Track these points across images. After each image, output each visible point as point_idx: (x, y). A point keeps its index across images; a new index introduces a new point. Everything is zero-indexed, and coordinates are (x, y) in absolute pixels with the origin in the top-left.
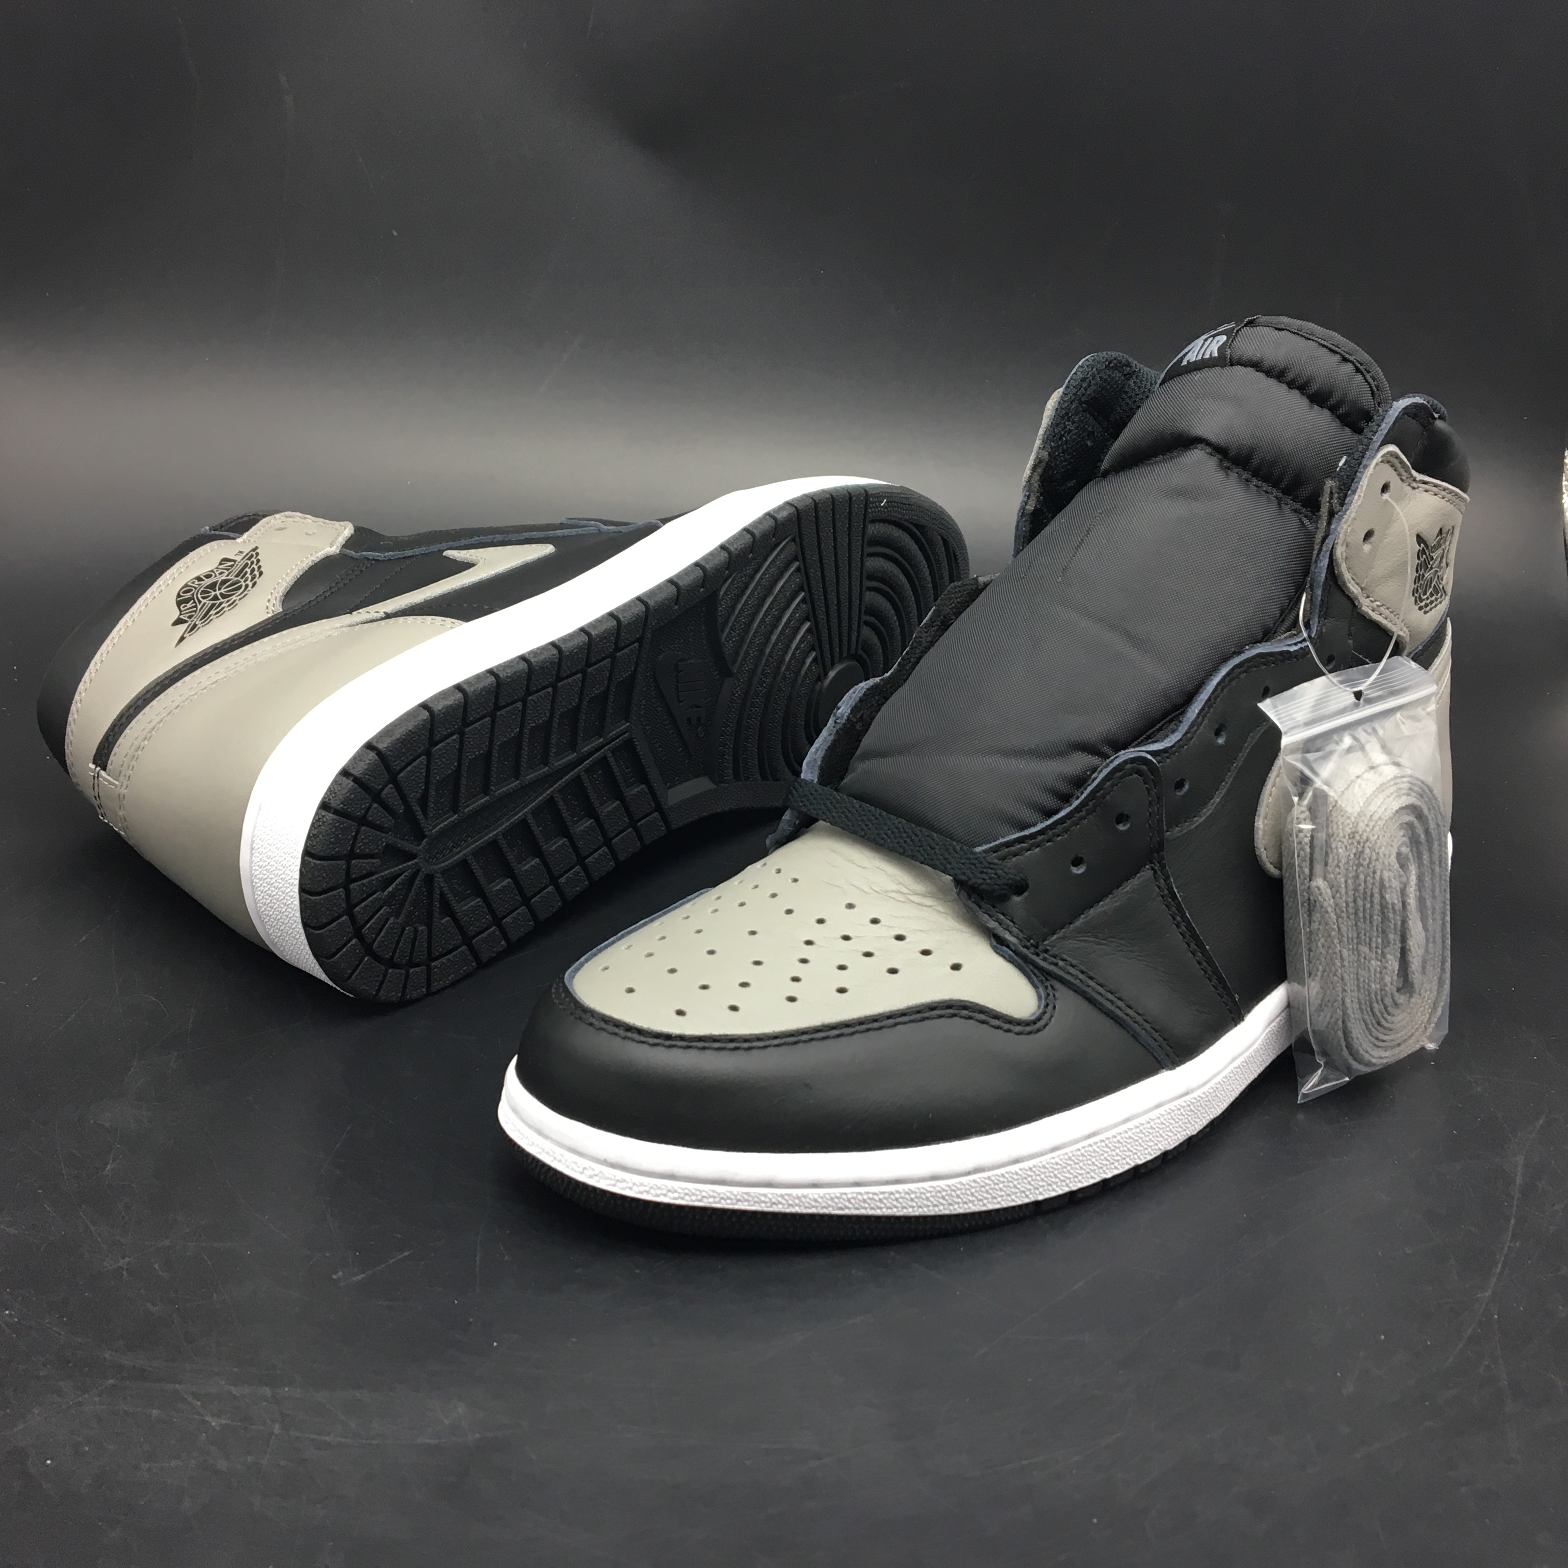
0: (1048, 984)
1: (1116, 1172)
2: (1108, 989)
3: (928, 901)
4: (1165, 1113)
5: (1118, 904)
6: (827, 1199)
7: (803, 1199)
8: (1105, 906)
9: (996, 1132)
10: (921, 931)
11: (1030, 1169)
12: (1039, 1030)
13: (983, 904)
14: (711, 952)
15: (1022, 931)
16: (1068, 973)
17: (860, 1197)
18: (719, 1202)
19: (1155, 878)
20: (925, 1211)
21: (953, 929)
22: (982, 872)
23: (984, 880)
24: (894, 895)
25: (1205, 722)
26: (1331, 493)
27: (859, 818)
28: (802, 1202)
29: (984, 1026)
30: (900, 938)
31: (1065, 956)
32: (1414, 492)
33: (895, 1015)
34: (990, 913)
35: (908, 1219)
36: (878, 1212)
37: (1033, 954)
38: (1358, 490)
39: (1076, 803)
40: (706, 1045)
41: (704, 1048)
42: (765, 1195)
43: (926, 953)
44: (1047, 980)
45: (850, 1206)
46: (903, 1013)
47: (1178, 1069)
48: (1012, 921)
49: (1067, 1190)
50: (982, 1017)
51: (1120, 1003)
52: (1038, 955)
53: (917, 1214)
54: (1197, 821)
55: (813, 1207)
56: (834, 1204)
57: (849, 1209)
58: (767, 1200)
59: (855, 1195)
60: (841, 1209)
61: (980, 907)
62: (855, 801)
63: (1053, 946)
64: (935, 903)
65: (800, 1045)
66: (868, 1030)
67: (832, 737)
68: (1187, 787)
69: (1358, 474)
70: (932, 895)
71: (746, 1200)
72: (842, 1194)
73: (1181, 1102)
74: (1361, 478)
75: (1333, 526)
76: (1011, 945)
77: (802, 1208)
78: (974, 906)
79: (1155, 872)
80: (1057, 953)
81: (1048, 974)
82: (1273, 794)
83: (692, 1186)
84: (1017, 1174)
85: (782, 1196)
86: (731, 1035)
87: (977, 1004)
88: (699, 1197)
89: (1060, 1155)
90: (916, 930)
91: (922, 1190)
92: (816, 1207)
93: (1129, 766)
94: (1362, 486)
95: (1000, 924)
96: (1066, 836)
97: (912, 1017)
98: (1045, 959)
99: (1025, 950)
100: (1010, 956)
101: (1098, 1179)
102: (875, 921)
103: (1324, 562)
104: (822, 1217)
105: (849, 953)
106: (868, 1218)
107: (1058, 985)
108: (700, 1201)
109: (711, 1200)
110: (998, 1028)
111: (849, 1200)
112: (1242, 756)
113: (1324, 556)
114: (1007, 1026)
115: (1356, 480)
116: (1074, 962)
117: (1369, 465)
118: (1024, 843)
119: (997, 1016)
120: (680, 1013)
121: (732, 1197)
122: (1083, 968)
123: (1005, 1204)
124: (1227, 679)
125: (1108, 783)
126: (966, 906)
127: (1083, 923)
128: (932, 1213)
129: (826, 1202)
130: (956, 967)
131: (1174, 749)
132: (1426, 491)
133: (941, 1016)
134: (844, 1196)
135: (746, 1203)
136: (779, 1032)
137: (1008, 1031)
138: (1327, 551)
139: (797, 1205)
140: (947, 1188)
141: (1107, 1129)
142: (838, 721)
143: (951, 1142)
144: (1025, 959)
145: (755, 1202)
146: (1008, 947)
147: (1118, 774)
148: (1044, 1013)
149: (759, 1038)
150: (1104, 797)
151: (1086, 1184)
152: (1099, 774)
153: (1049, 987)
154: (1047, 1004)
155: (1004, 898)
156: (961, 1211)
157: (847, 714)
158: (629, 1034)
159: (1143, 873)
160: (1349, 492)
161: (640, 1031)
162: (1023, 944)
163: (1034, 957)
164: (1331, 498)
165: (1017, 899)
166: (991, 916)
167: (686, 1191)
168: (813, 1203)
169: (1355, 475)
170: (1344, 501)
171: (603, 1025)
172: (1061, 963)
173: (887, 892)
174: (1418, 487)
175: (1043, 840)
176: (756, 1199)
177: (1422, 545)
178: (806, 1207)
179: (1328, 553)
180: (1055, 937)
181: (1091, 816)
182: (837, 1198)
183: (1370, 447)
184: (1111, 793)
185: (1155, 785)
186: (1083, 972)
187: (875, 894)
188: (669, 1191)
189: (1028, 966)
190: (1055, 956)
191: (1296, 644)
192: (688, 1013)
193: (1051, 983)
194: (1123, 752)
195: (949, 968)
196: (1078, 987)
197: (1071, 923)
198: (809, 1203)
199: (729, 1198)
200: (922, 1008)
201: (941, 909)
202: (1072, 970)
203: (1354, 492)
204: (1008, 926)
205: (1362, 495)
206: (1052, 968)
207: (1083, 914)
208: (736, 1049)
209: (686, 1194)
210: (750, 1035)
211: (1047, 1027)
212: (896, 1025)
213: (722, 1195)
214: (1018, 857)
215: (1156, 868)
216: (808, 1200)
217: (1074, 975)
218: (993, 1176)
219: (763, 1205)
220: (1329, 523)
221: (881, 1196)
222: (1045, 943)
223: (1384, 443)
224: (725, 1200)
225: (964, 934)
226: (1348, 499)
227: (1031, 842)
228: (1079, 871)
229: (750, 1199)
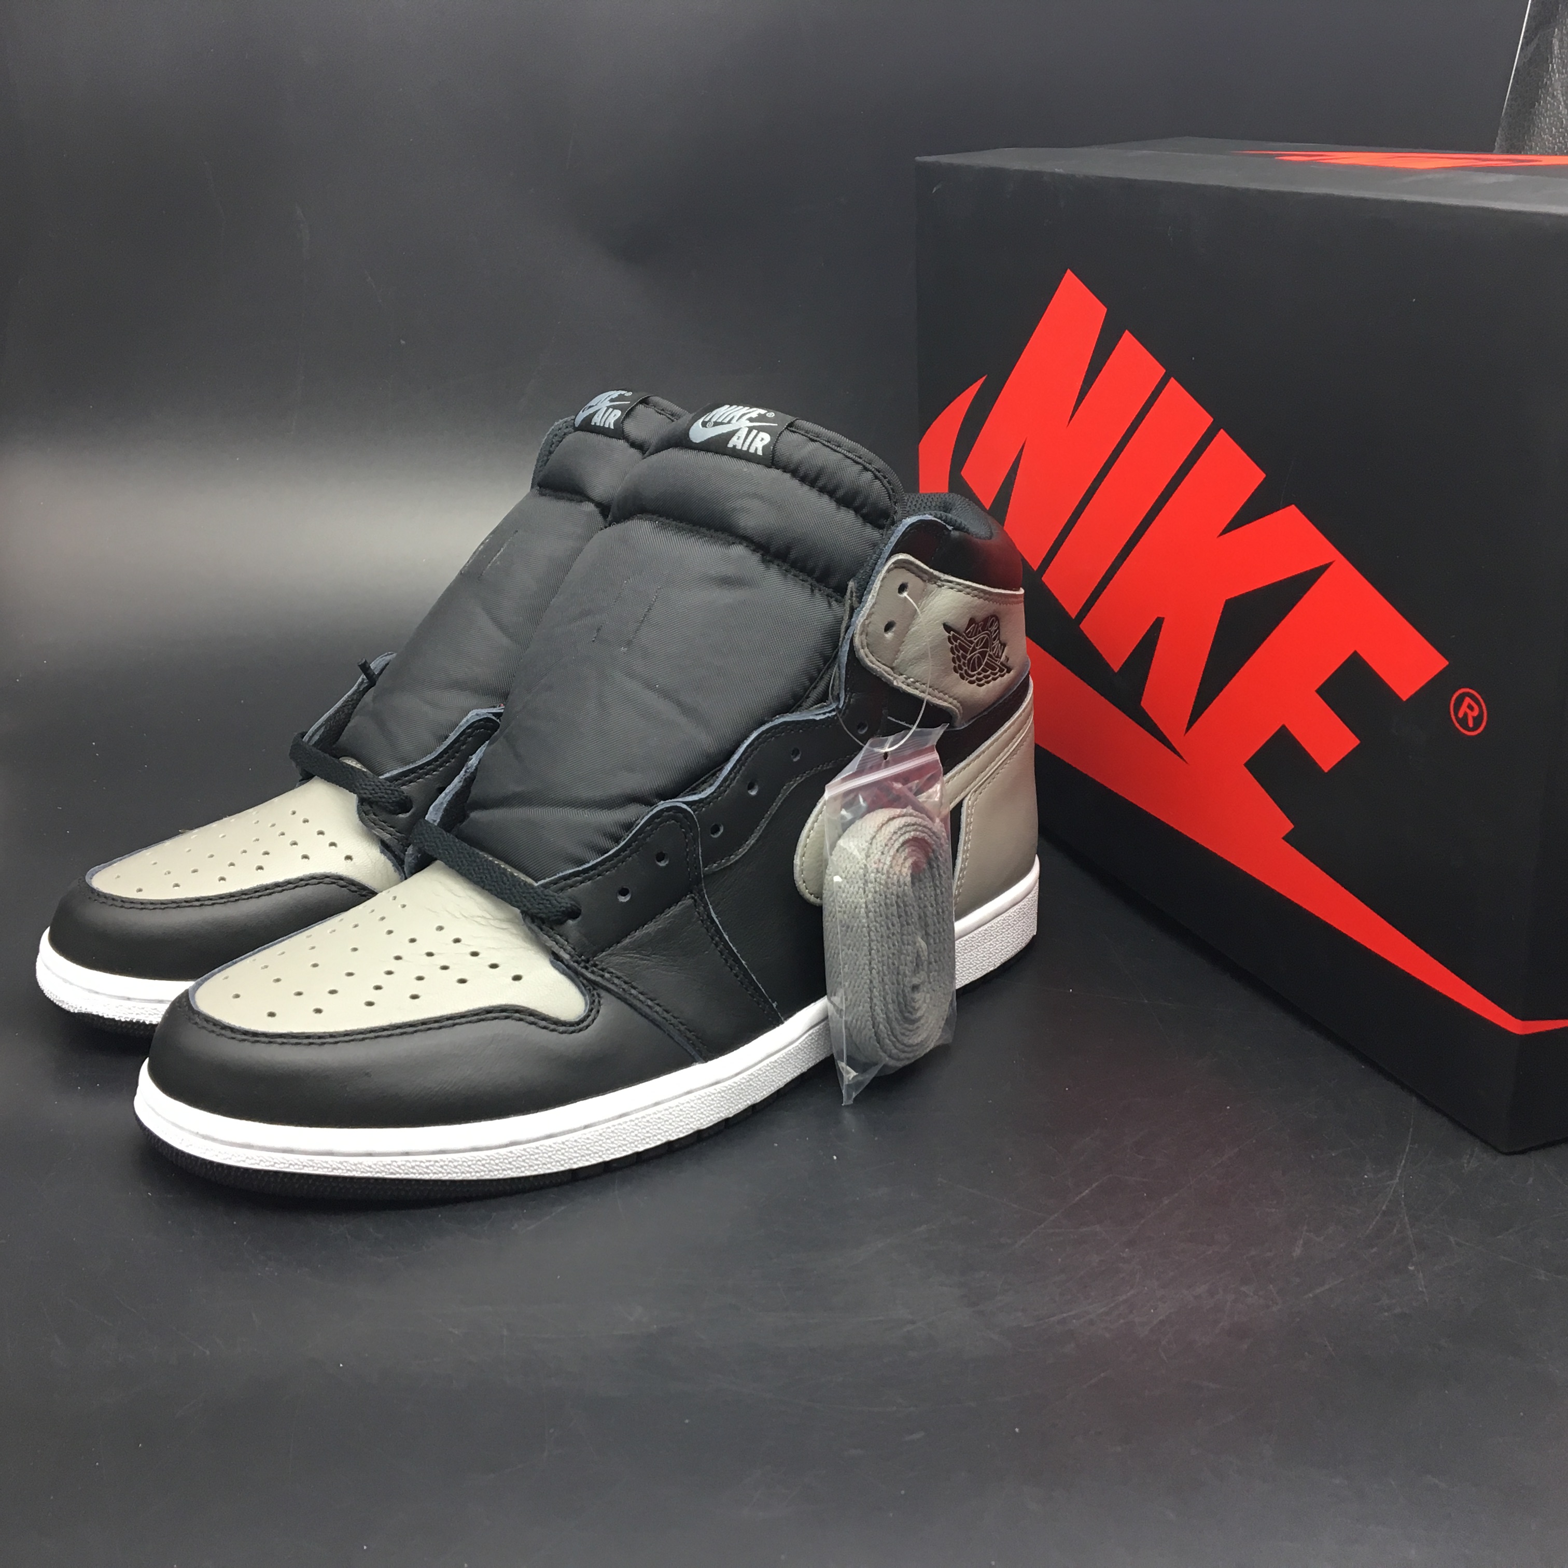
0: (595, 992)
1: (648, 1147)
2: (649, 997)
3: (504, 926)
4: (695, 1098)
5: (660, 927)
6: (380, 1165)
7: (359, 1165)
8: (650, 928)
9: (533, 1113)
10: (493, 948)
11: (563, 1143)
12: (581, 1030)
13: (544, 927)
14: (315, 965)
15: (574, 949)
16: (613, 983)
17: (408, 1164)
18: (288, 1167)
19: (695, 906)
20: (468, 1176)
21: (521, 947)
22: (539, 904)
23: (540, 909)
24: (479, 919)
25: (737, 778)
26: (852, 592)
27: (457, 855)
28: (359, 1168)
29: (533, 1026)
30: (475, 954)
31: (612, 970)
32: (939, 589)
33: (455, 1017)
34: (549, 934)
35: (453, 1182)
36: (426, 1177)
37: (582, 967)
38: (872, 591)
39: (622, 843)
40: (285, 1040)
41: (283, 1043)
42: (327, 1162)
43: (494, 966)
44: (594, 989)
45: (401, 1171)
46: (462, 1016)
47: (710, 1063)
48: (566, 940)
49: (600, 1160)
50: (532, 1019)
51: (658, 1009)
52: (587, 968)
53: (460, 1178)
54: (733, 859)
55: (368, 1172)
56: (386, 1170)
57: (400, 1174)
58: (328, 1166)
59: (404, 1163)
60: (392, 1173)
61: (542, 930)
62: (457, 840)
63: (602, 961)
64: (510, 927)
65: (367, 1041)
66: (430, 1029)
67: (461, 784)
68: (722, 830)
69: (872, 578)
70: (509, 921)
71: (311, 1166)
72: (392, 1162)
73: (711, 1089)
74: (874, 581)
75: (853, 619)
76: (564, 960)
77: (359, 1173)
78: (536, 929)
79: (695, 901)
80: (605, 967)
81: (595, 984)
82: (811, 836)
83: (266, 1155)
84: (550, 1146)
85: (341, 1163)
86: (307, 1033)
87: (529, 1009)
88: (272, 1163)
89: (591, 1132)
90: (490, 948)
91: (464, 1159)
92: (371, 1172)
93: (666, 814)
94: (875, 588)
95: (557, 943)
96: (614, 871)
97: (469, 1019)
98: (593, 972)
99: (575, 965)
100: (563, 969)
101: (630, 1152)
102: (457, 941)
103: (846, 648)
104: (377, 1180)
105: (429, 968)
106: (418, 1181)
107: (603, 993)
108: (273, 1166)
109: (282, 1165)
110: (545, 1028)
111: (399, 1167)
112: (776, 805)
113: (846, 643)
114: (553, 1027)
115: (870, 582)
116: (620, 974)
117: (881, 571)
118: (578, 876)
119: (545, 1018)
120: (272, 1015)
121: (299, 1163)
122: (627, 979)
123: (541, 1172)
124: (756, 743)
125: (648, 828)
126: (530, 928)
127: (630, 942)
128: (475, 1178)
129: (379, 1168)
130: (517, 978)
131: (708, 800)
132: (952, 588)
133: (495, 1018)
134: (394, 1164)
135: (311, 1169)
136: (350, 1031)
137: (553, 1030)
138: (848, 639)
139: (354, 1170)
140: (486, 1158)
141: (637, 1111)
142: (468, 771)
143: (491, 1120)
144: (577, 973)
145: (319, 1168)
146: (562, 961)
147: (657, 821)
148: (588, 1016)
149: (332, 1035)
150: (644, 838)
151: (618, 1156)
152: (641, 820)
153: (596, 996)
154: (593, 1008)
155: (561, 922)
156: (501, 1176)
157: (475, 765)
158: (223, 1032)
159: (684, 902)
160: (865, 592)
161: (232, 1029)
162: (574, 959)
163: (584, 971)
164: (852, 596)
165: (570, 922)
166: (549, 937)
167: (261, 1158)
168: (368, 1169)
169: (870, 578)
170: (862, 599)
171: (205, 1024)
172: (607, 975)
173: (472, 917)
174: (943, 586)
175: (594, 875)
176: (319, 1165)
177: (952, 632)
178: (362, 1172)
179: (849, 641)
180: (604, 953)
181: (634, 855)
182: (389, 1165)
183: (881, 556)
184: (652, 836)
185: (691, 829)
186: (626, 983)
187: (464, 918)
188: (247, 1158)
189: (578, 978)
190: (603, 970)
191: (824, 714)
192: (277, 1015)
193: (598, 991)
194: (662, 802)
195: (511, 979)
196: (620, 995)
197: (618, 943)
198: (364, 1169)
199: (296, 1164)
200: (480, 1011)
201: (515, 931)
202: (616, 981)
203: (869, 592)
204: (563, 945)
205: (875, 594)
206: (599, 979)
207: (629, 935)
208: (311, 1044)
209: (261, 1161)
210: (324, 1033)
211: (589, 1028)
212: (454, 1025)
213: (290, 1162)
214: (573, 888)
215: (696, 897)
216: (363, 1166)
217: (617, 985)
218: (528, 1148)
219: (326, 1170)
220: (851, 617)
221: (428, 1164)
222: (595, 959)
223: (893, 553)
224: (294, 1166)
225: (530, 951)
226: (864, 598)
227: (584, 876)
228: (623, 899)
229: (314, 1165)
